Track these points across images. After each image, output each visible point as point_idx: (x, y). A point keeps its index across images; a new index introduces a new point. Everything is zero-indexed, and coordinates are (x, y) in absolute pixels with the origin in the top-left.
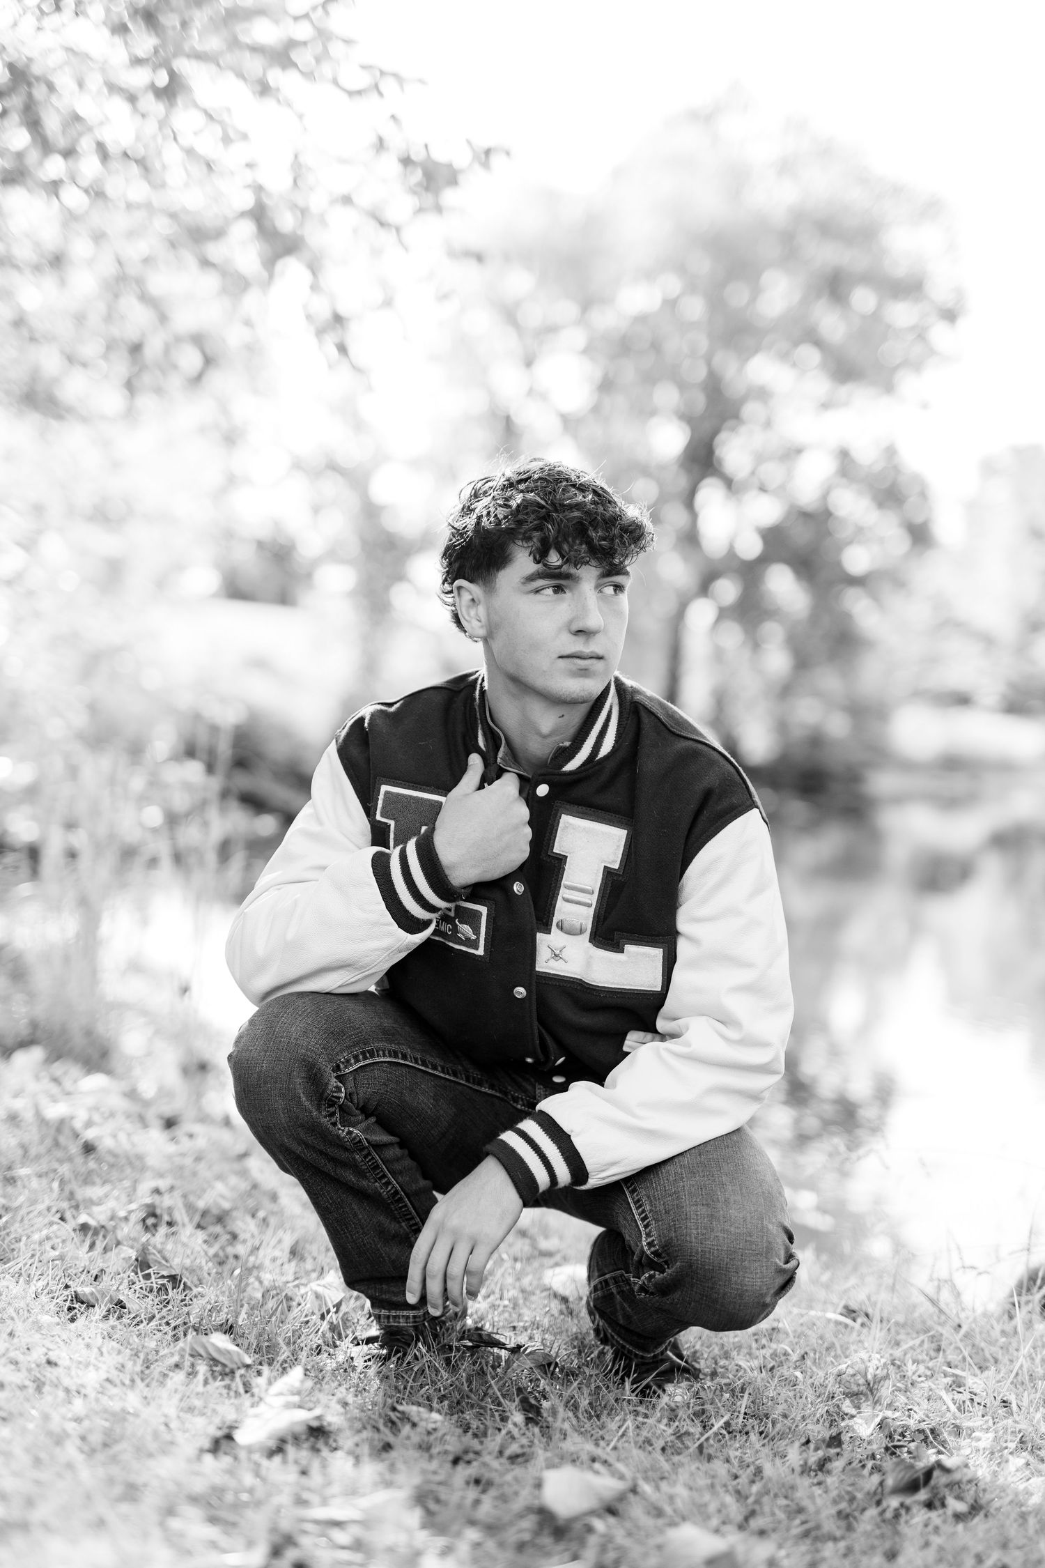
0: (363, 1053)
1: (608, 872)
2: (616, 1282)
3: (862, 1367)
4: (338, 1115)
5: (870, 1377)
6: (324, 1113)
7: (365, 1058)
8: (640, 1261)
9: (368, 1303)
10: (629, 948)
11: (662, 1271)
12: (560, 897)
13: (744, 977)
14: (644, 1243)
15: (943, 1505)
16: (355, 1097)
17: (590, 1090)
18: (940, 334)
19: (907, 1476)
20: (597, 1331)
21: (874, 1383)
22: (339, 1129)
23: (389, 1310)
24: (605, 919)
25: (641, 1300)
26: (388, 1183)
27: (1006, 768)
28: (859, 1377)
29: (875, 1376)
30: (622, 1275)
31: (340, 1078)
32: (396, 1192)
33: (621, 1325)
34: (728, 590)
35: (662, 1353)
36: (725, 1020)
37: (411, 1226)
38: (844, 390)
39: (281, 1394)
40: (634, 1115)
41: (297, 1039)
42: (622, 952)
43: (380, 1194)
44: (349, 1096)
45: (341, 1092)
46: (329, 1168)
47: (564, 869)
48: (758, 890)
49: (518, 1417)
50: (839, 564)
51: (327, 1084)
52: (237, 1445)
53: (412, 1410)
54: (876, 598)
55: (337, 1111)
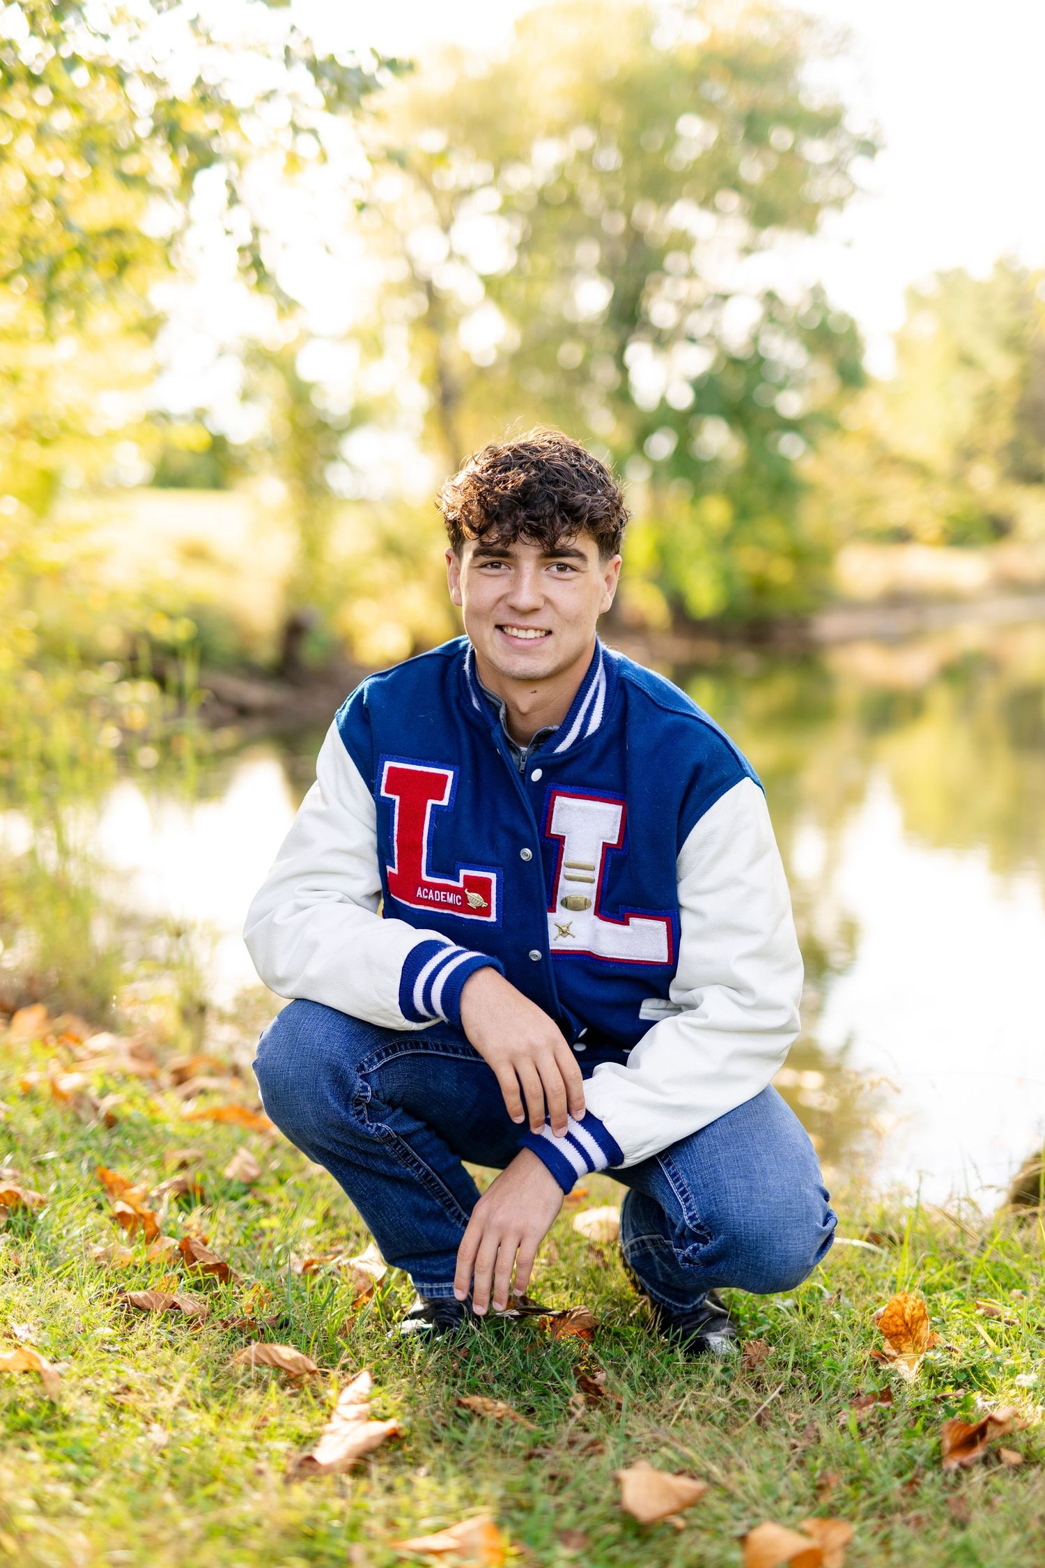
0: (386, 1050)
1: (607, 847)
2: (654, 1244)
3: (899, 1308)
4: (365, 1112)
5: (907, 1317)
6: (352, 1112)
7: (388, 1055)
8: (682, 1233)
9: (410, 1277)
10: (633, 921)
11: (705, 1243)
12: (561, 876)
13: (752, 944)
14: (686, 1217)
15: (999, 1459)
16: (381, 1094)
17: (615, 1072)
18: (859, 167)
19: (962, 1435)
20: (634, 1282)
21: (912, 1323)
22: (368, 1126)
23: (432, 1283)
24: (609, 892)
25: (686, 1270)
26: (420, 1166)
27: (951, 600)
28: (896, 1318)
29: (912, 1316)
30: (660, 1239)
31: (365, 1078)
32: (428, 1174)
33: (660, 1282)
34: (663, 445)
35: (701, 1302)
36: (738, 987)
37: (445, 1202)
38: (767, 234)
39: (352, 1403)
40: (661, 1093)
41: (320, 1045)
42: (627, 924)
43: (412, 1178)
44: (375, 1094)
45: (367, 1091)
46: (360, 1160)
47: (563, 849)
48: (758, 856)
49: (579, 1398)
50: (772, 411)
51: (353, 1085)
52: (319, 1465)
53: (476, 1401)
54: (811, 443)
55: (365, 1109)
